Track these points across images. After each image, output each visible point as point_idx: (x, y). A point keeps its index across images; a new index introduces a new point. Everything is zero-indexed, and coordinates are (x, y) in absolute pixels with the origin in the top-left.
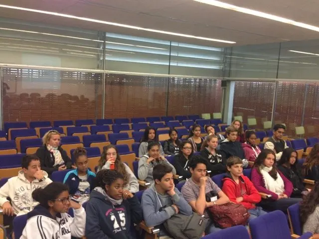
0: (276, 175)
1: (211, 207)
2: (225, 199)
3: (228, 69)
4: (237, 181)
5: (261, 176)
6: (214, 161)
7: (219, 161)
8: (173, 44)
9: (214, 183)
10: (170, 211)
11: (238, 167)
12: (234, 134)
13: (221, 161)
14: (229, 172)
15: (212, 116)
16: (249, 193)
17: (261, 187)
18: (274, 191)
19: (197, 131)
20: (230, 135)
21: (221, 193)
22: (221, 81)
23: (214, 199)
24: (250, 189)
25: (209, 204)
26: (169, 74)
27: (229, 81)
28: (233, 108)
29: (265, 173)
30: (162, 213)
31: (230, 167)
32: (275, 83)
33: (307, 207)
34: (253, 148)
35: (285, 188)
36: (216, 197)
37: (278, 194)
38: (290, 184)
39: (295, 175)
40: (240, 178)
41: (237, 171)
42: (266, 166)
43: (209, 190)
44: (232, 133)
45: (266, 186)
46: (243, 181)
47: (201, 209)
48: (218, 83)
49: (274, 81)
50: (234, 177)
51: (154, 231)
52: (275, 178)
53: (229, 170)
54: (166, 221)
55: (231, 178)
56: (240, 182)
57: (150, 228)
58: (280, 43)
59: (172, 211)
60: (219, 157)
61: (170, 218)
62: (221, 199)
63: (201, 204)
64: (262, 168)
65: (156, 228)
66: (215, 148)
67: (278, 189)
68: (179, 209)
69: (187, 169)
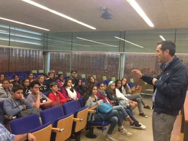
0: (73, 90)
1: (43, 105)
2: (49, 101)
3: (46, 45)
4: (55, 94)
5: (66, 91)
6: (42, 89)
7: (45, 89)
8: (12, 28)
9: (44, 95)
10: (21, 107)
11: (55, 87)
12: (52, 75)
13: (46, 89)
14: (51, 90)
15: (38, 72)
16: (61, 99)
17: (67, 96)
18: (73, 98)
19: (31, 75)
20: (50, 75)
21: (47, 98)
22: (42, 52)
23: (44, 101)
24: (61, 97)
25: (42, 104)
26: (9, 46)
27: (47, 52)
28: (50, 67)
29: (68, 90)
30: (17, 108)
31: (52, 87)
32: (71, 53)
33: (86, 98)
34: (62, 82)
35: (77, 96)
36: (45, 100)
37: (75, 99)
38: (79, 94)
39: (81, 91)
40: (56, 92)
41: (55, 89)
42: (68, 86)
43: (42, 98)
44: (51, 74)
45: (69, 95)
46: (58, 94)
47: (38, 106)
48: (41, 53)
49: (70, 52)
50: (53, 92)
51: (13, 118)
52: (73, 91)
53: (51, 89)
54: (19, 112)
55: (52, 92)
56: (56, 94)
57: (11, 117)
58: (72, 33)
59: (23, 107)
60: (45, 87)
61: (22, 111)
62: (48, 101)
63: (38, 104)
64: (67, 88)
65: (14, 116)
66: (42, 82)
67: (74, 97)
68: (26, 106)
69: (27, 94)
